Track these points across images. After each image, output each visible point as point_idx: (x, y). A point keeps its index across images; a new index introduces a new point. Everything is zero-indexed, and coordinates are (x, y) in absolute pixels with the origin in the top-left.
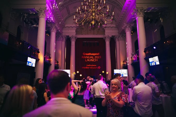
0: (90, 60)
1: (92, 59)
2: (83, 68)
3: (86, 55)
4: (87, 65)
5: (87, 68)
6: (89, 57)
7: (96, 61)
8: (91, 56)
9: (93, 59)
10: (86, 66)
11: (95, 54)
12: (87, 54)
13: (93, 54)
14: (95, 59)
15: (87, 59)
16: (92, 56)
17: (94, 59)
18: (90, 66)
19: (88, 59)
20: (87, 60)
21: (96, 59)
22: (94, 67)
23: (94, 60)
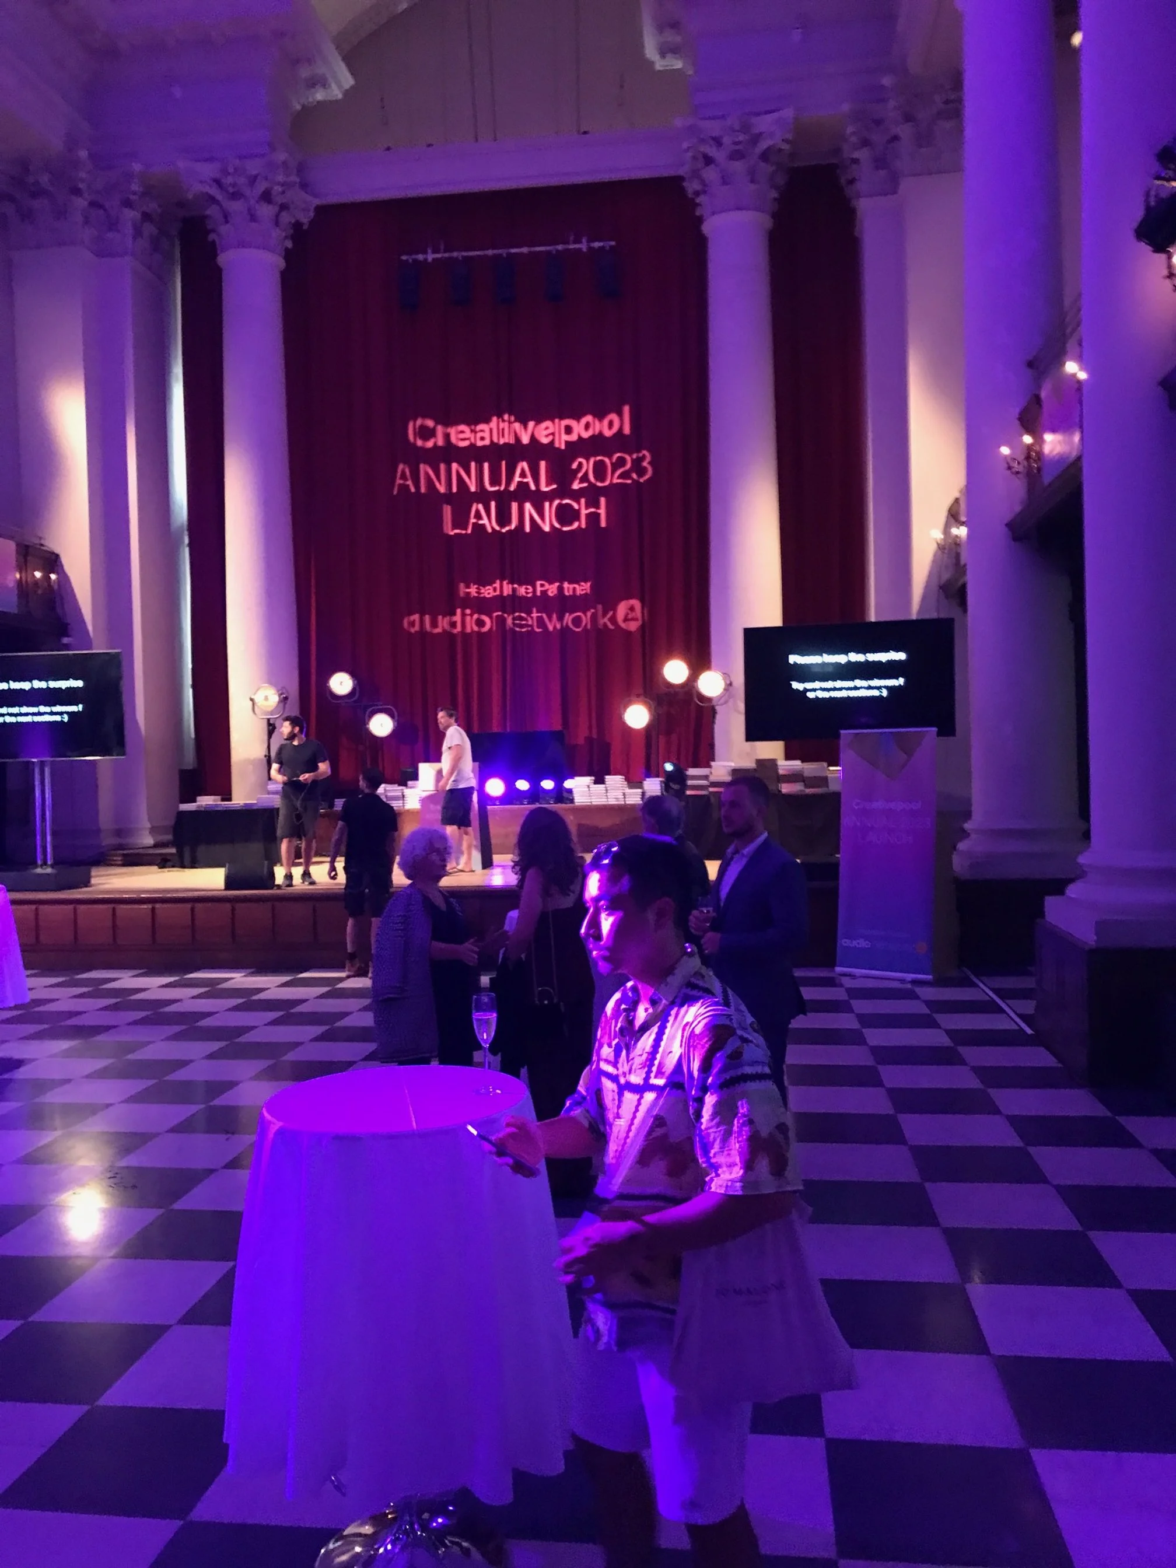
0: (503, 518)
1: (538, 500)
2: (413, 623)
3: (449, 453)
4: (473, 590)
5: (465, 621)
6: (495, 480)
7: (593, 518)
8: (513, 452)
9: (550, 496)
10: (451, 603)
11: (581, 429)
12: (462, 435)
13: (545, 432)
14: (576, 496)
15: (462, 500)
16: (535, 452)
17: (564, 490)
18: (513, 603)
19: (483, 496)
20: (460, 520)
21: (592, 495)
22: (563, 604)
23: (565, 515)
